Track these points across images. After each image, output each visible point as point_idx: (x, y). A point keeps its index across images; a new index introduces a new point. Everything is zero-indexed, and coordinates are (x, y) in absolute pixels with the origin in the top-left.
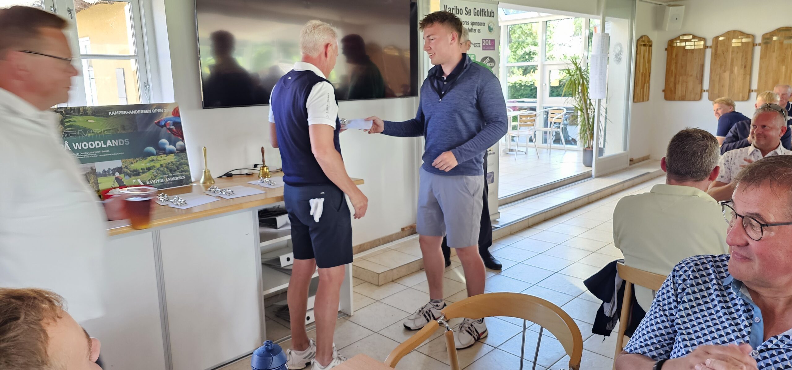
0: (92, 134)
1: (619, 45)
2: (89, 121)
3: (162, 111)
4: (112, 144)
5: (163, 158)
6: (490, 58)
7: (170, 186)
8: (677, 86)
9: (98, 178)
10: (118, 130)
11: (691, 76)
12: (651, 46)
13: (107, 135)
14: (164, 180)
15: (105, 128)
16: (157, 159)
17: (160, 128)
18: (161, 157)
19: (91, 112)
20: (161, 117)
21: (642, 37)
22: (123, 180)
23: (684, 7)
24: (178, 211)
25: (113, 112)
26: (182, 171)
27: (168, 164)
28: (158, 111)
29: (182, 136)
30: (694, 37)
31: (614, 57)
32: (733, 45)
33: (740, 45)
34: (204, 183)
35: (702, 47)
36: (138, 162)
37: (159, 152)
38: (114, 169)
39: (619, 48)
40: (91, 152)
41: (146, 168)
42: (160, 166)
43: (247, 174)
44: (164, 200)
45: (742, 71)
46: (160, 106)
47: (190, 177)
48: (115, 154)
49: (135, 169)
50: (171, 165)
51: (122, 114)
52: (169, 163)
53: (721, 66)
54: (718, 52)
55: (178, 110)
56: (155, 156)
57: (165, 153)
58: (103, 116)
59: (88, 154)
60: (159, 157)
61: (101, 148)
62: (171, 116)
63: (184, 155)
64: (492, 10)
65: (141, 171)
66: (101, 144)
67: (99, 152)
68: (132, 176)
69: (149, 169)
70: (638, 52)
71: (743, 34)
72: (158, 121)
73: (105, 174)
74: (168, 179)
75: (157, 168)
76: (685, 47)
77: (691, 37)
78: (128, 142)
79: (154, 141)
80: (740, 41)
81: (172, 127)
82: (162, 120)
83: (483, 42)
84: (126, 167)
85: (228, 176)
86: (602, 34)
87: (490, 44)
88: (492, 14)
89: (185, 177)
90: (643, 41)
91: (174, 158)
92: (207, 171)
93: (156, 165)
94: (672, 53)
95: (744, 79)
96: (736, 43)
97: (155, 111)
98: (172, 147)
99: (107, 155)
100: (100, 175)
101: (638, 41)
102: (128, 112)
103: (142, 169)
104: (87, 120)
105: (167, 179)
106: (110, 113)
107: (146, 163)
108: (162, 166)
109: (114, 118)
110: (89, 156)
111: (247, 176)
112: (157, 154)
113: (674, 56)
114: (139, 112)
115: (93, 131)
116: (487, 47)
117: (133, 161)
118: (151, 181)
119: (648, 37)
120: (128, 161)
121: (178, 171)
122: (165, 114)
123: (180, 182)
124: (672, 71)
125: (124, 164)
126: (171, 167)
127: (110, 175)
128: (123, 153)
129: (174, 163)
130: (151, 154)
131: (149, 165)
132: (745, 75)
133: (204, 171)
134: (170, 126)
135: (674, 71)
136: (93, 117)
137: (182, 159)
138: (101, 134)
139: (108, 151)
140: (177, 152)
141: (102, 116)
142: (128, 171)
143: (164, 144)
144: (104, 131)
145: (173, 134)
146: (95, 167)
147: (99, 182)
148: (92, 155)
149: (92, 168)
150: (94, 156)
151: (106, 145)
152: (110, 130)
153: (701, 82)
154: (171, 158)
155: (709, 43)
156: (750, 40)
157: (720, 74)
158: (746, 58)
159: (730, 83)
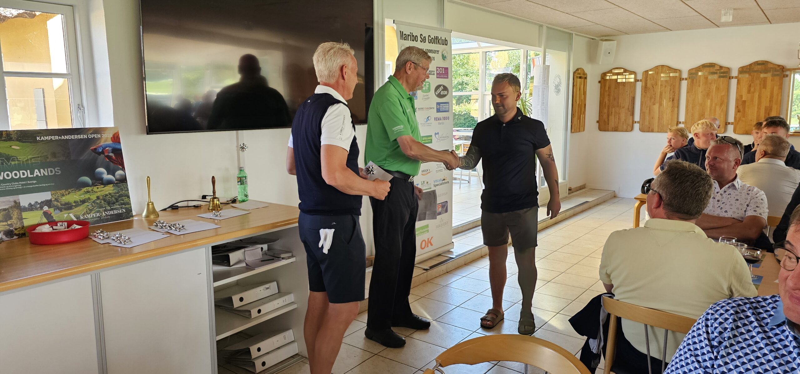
0: (17, 162)
1: (559, 76)
2: (13, 147)
3: (99, 136)
4: (40, 174)
5: (99, 189)
6: (444, 87)
7: (107, 220)
8: (610, 117)
9: (23, 213)
10: (48, 158)
11: (623, 107)
12: (586, 78)
13: (35, 163)
14: (101, 214)
15: (33, 155)
16: (92, 190)
17: (97, 155)
18: (98, 188)
19: (16, 137)
20: (98, 143)
21: (577, 70)
22: (52, 215)
23: (616, 41)
24: (121, 250)
25: (42, 137)
26: (122, 204)
27: (106, 197)
28: (95, 136)
29: (122, 164)
30: (625, 71)
31: (554, 88)
32: (662, 79)
33: (668, 79)
34: (147, 216)
35: (632, 80)
36: (71, 194)
37: (95, 183)
38: (42, 202)
39: (558, 79)
40: (15, 183)
41: (80, 200)
42: (96, 198)
43: (194, 206)
44: (104, 237)
45: (670, 104)
46: (97, 131)
47: (131, 211)
48: (43, 185)
49: (67, 202)
50: (109, 197)
51: (53, 139)
52: (106, 195)
53: (651, 98)
54: (648, 86)
55: (119, 134)
56: (91, 187)
57: (102, 184)
58: (31, 142)
59: (12, 185)
60: (95, 189)
61: (27, 178)
62: (110, 142)
63: (125, 186)
64: (445, 38)
65: (74, 204)
66: (28, 174)
67: (24, 183)
68: (63, 210)
69: (83, 202)
70: (575, 83)
71: (669, 68)
72: (94, 147)
73: (31, 208)
74: (106, 212)
75: (92, 201)
76: (617, 80)
77: (622, 71)
78: (60, 171)
79: (90, 170)
80: (668, 75)
81: (111, 154)
82: (99, 147)
83: (437, 70)
84: (56, 200)
85: (173, 209)
86: (543, 66)
87: (443, 72)
88: (445, 42)
89: (126, 210)
90: (579, 74)
91: (112, 189)
92: (150, 203)
93: (91, 197)
94: (605, 86)
95: (672, 111)
96: (664, 77)
97: (92, 136)
98: (110, 177)
99: (34, 186)
100: (25, 209)
101: (574, 73)
102: (60, 138)
103: (75, 202)
104: (11, 146)
105: (104, 213)
106: (38, 138)
107: (80, 195)
108: (98, 198)
109: (43, 144)
110: (12, 187)
111: (194, 209)
112: (93, 185)
113: (607, 89)
114: (72, 137)
115: (17, 159)
116: (441, 75)
117: (65, 192)
118: (85, 216)
119: (583, 70)
120: (59, 192)
121: (118, 203)
122: (103, 140)
123: (119, 217)
124: (605, 102)
125: (54, 196)
126: (109, 200)
127: (37, 209)
128: (53, 184)
129: (113, 194)
130: (86, 185)
131: (83, 197)
132: (673, 107)
133: (147, 203)
134: (109, 153)
135: (607, 103)
136: (18, 142)
137: (122, 190)
138: (27, 162)
139: (35, 182)
140: (116, 182)
141: (28, 142)
142: (59, 204)
143: (102, 173)
144: (31, 159)
145: (113, 162)
146: (19, 199)
147: (23, 218)
148: (15, 186)
149: (15, 202)
150: (19, 188)
151: (33, 174)
152: (38, 157)
153: (633, 114)
154: (110, 189)
155: (640, 77)
156: (677, 74)
157: (650, 106)
158: (673, 92)
159: (659, 115)
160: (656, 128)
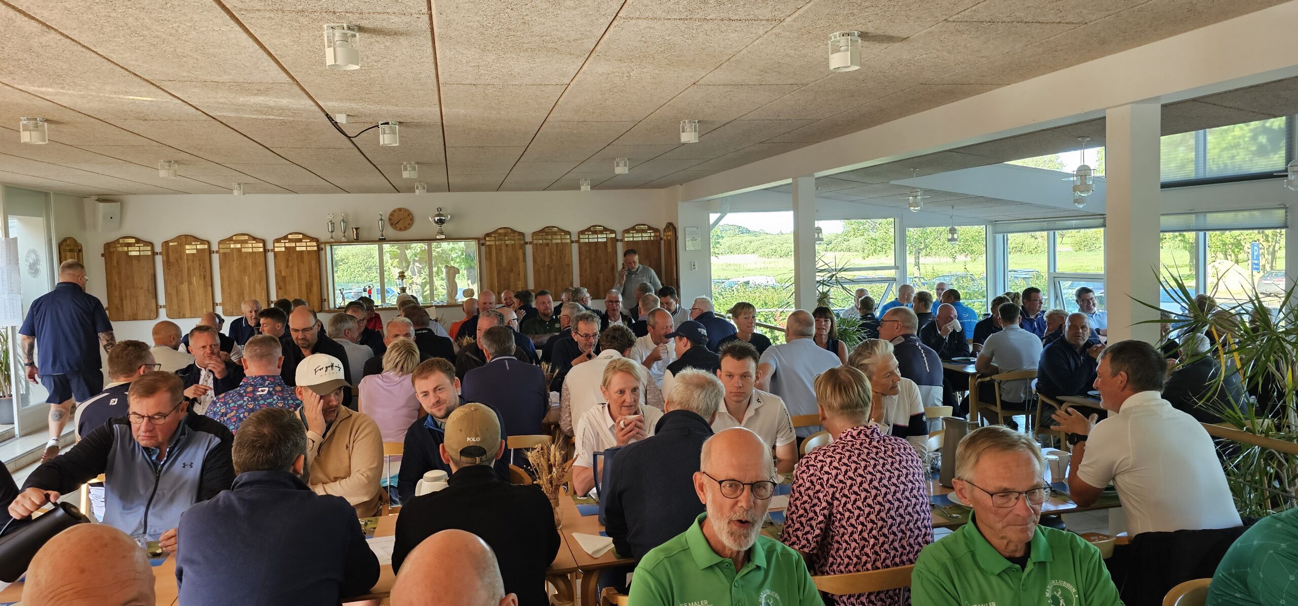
1: (34, 252)
8: (125, 302)
11: (141, 288)
12: (80, 251)
21: (65, 240)
30: (138, 241)
31: (28, 268)
32: (188, 252)
33: (195, 252)
35: (149, 253)
39: (33, 256)
45: (202, 282)
53: (176, 275)
54: (171, 260)
71: (196, 239)
76: (127, 253)
77: (133, 240)
80: (194, 247)
86: (5, 239)
90: (68, 245)
94: (112, 260)
95: (206, 291)
96: (190, 249)
101: (60, 246)
113: (115, 263)
119: (75, 240)
124: (115, 282)
132: (205, 286)
135: (117, 283)
153: (156, 297)
155: (158, 249)
156: (206, 247)
157: (177, 287)
158: (204, 267)
159: (190, 297)
160: (188, 313)
